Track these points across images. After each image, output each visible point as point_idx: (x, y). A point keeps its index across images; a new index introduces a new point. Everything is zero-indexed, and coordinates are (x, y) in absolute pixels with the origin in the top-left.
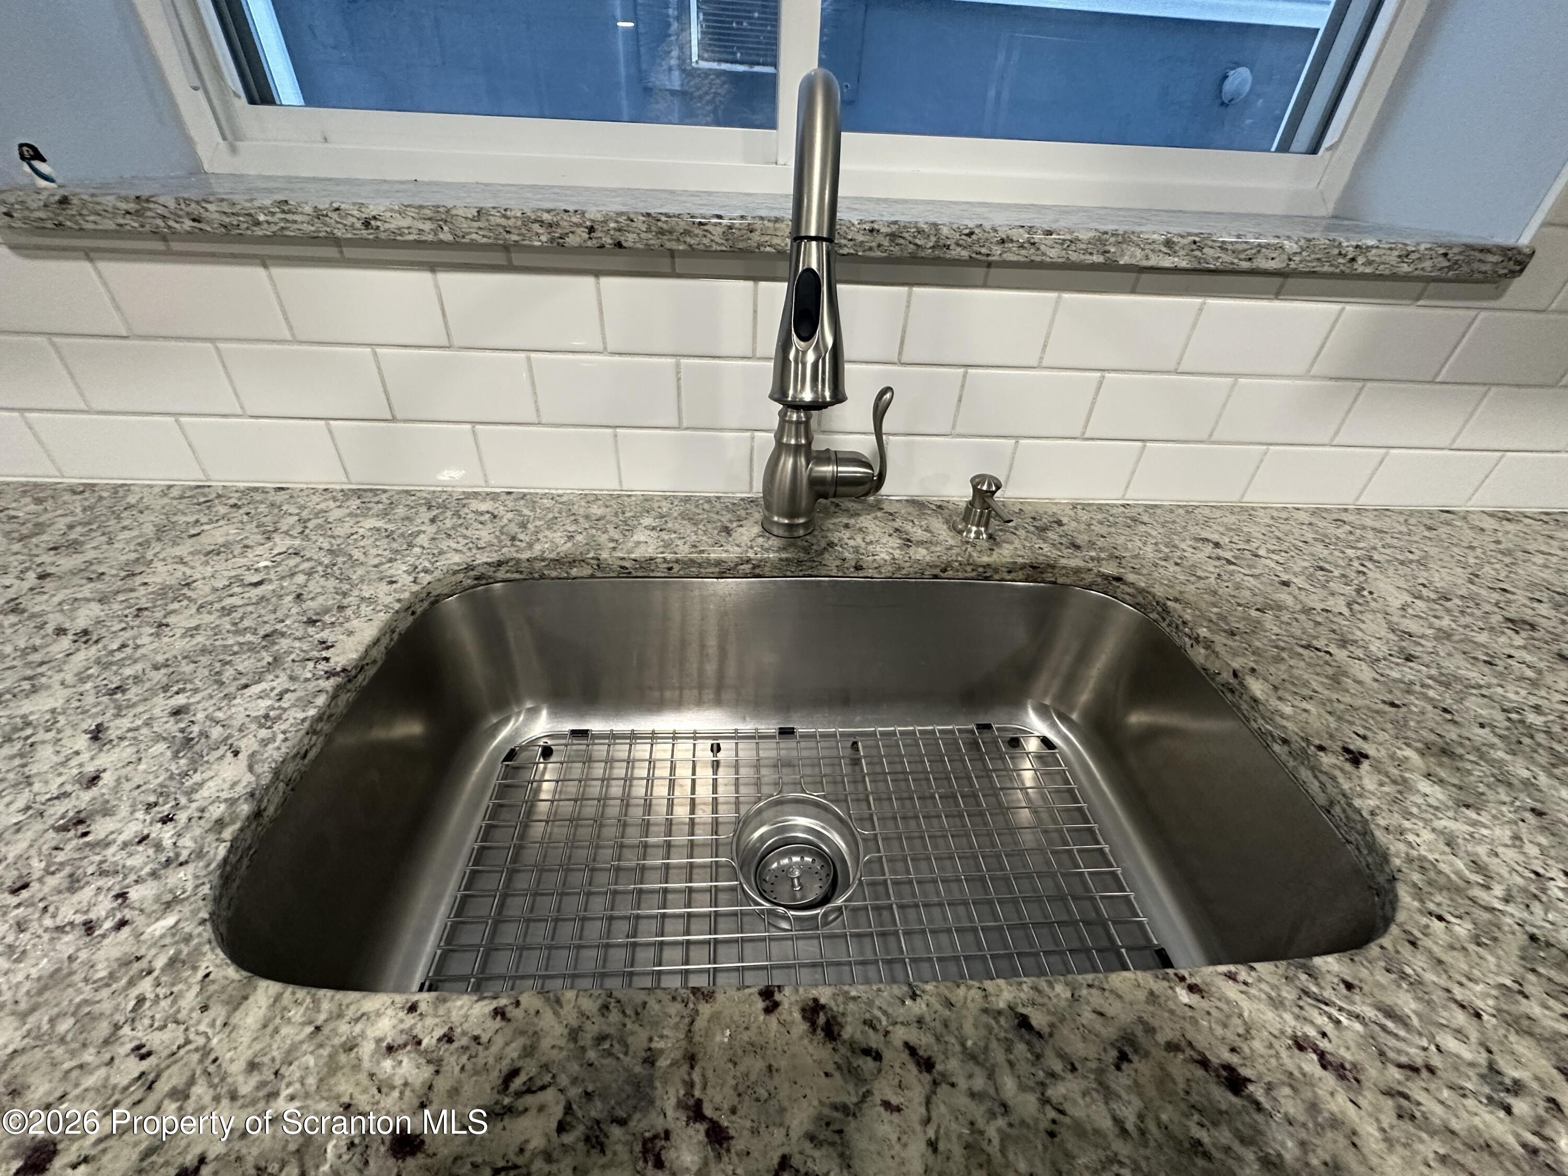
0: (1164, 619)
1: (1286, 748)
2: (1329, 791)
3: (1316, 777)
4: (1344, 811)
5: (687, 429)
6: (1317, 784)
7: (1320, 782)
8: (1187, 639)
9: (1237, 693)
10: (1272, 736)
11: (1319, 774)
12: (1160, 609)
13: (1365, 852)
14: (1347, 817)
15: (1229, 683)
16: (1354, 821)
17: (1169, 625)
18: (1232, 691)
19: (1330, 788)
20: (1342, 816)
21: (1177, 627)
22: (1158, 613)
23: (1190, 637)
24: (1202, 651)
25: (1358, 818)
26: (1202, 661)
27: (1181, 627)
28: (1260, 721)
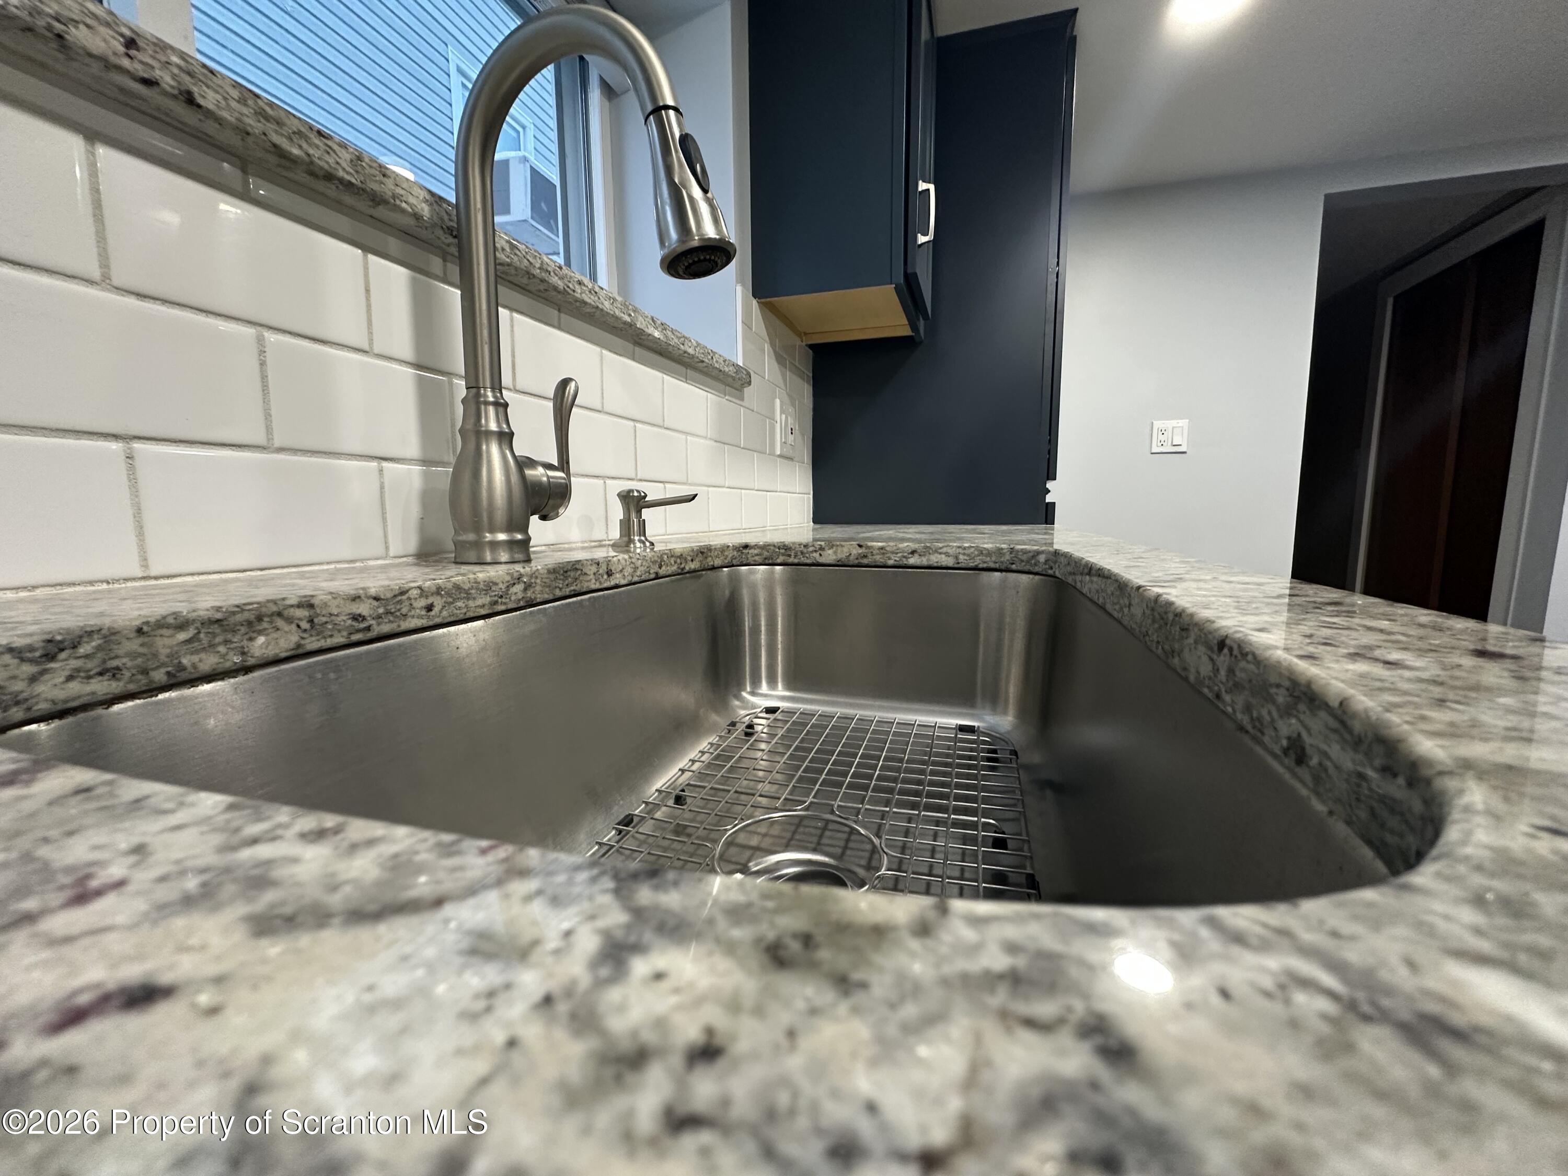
0: (790, 556)
1: (916, 556)
2: (951, 553)
3: (940, 553)
4: (964, 554)
5: (281, 450)
6: (943, 556)
7: (945, 553)
8: (814, 554)
9: (869, 555)
10: (904, 557)
11: (940, 551)
12: (783, 551)
13: (988, 559)
14: (968, 555)
15: (859, 554)
16: (972, 553)
17: (795, 556)
18: (865, 556)
19: (949, 551)
20: (966, 558)
21: (802, 553)
22: (783, 555)
23: (816, 551)
24: (830, 552)
25: (972, 550)
26: (835, 557)
27: (805, 551)
28: (892, 556)
